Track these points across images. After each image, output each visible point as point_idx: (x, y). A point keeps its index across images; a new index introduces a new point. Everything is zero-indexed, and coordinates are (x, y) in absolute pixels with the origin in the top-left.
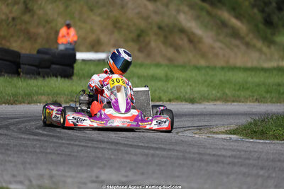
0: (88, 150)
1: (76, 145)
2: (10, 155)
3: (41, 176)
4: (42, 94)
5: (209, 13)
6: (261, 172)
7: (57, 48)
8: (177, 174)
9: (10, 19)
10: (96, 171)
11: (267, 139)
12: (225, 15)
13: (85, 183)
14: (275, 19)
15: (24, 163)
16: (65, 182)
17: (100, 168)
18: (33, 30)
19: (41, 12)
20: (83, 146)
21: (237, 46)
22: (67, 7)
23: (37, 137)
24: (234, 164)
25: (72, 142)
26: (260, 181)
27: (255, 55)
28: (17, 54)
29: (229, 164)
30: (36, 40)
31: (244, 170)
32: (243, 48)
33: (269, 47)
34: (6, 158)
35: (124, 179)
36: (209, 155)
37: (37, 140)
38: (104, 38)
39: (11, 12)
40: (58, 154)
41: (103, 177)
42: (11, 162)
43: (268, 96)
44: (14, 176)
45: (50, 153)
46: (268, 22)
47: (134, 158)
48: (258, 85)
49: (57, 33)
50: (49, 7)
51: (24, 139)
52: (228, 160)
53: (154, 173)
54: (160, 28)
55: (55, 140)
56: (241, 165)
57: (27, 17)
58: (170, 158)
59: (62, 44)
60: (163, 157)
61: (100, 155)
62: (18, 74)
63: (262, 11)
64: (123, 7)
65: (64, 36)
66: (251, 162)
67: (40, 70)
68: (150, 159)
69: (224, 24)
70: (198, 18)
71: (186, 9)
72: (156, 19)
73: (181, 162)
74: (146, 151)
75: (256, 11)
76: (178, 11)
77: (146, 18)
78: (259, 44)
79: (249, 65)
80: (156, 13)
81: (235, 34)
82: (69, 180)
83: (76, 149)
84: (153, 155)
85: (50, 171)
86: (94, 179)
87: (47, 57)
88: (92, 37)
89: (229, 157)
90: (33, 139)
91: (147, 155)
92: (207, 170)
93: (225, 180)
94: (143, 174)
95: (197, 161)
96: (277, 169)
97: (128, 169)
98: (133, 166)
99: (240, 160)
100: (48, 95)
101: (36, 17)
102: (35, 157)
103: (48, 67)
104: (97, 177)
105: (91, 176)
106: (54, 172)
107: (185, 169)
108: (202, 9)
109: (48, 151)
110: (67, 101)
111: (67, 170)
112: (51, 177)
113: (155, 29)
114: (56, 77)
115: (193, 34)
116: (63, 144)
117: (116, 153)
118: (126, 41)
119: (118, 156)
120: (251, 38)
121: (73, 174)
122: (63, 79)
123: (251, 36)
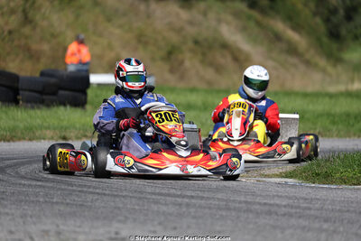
0: (105, 198)
1: (91, 193)
2: (5, 206)
3: (46, 232)
4: (48, 128)
5: (258, 24)
6: (325, 226)
7: (66, 69)
8: (218, 228)
9: (6, 33)
10: (115, 226)
11: (332, 183)
12: (280, 26)
14: (343, 32)
15: (24, 216)
17: (120, 221)
18: (34, 46)
19: (45, 23)
20: (98, 194)
21: (295, 66)
22: (77, 17)
23: (40, 183)
24: (291, 215)
25: (85, 189)
26: (323, 236)
27: (317, 76)
28: (15, 78)
29: (284, 215)
30: (38, 59)
31: (303, 222)
32: (302, 67)
33: (335, 66)
34: (2, 210)
36: (260, 204)
37: (40, 186)
39: (7, 23)
40: (67, 204)
41: (124, 233)
42: (7, 214)
43: (334, 128)
44: (11, 232)
45: (57, 203)
46: (335, 35)
47: (164, 208)
48: (320, 115)
50: (55, 18)
51: (24, 185)
52: (283, 210)
53: (189, 227)
54: (196, 42)
55: (63, 187)
56: (300, 217)
57: (27, 30)
58: (210, 208)
59: (72, 64)
60: (200, 207)
61: (121, 205)
62: (16, 102)
63: (327, 21)
64: (149, 17)
65: (73, 54)
66: (312, 212)
67: (45, 97)
68: (184, 209)
69: (278, 38)
70: (244, 29)
71: (230, 18)
72: (191, 31)
73: (224, 213)
74: (179, 200)
75: (318, 20)
76: (219, 21)
77: (179, 31)
78: (322, 62)
79: (310, 89)
80: (191, 23)
81: (292, 50)
82: (81, 237)
83: (90, 197)
84: (188, 205)
85: (58, 226)
86: (113, 236)
87: (53, 80)
88: (110, 56)
89: (285, 206)
90: (36, 186)
91: (180, 205)
92: (256, 223)
93: (280, 235)
94: (175, 228)
95: (244, 211)
96: (345, 221)
97: (156, 223)
98: (162, 219)
99: (298, 210)
100: (55, 129)
101: (38, 30)
102: (37, 208)
103: (54, 94)
104: (117, 233)
105: (109, 232)
106: (61, 227)
107: (229, 222)
108: (249, 18)
109: (55, 200)
110: (79, 135)
111: (78, 224)
112: (59, 233)
113: (190, 44)
114: (65, 105)
115: (240, 50)
116: (74, 191)
117: (141, 203)
118: (153, 59)
119: (144, 206)
120: (311, 55)
121: (87, 230)
122: (73, 109)
123: (312, 52)
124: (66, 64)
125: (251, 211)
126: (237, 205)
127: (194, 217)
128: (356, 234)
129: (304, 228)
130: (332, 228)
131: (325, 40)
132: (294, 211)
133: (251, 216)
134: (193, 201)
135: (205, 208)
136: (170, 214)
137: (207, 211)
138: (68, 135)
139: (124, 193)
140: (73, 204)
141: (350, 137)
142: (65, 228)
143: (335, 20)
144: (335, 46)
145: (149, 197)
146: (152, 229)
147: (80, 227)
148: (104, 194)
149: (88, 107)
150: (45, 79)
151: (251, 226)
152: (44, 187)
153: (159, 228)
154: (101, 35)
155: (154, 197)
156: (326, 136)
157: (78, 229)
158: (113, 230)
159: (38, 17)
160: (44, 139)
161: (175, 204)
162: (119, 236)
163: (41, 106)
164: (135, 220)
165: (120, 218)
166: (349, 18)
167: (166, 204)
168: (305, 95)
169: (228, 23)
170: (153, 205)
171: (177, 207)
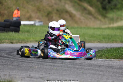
0: (26, 63)
1: (21, 61)
3: (6, 75)
4: (6, 39)
5: (78, 4)
6: (101, 73)
7: (13, 19)
8: (64, 74)
10: (29, 73)
12: (86, 5)
13: (24, 78)
14: (107, 7)
16: (15, 77)
17: (31, 71)
18: (2, 12)
19: (6, 4)
20: (23, 62)
21: (90, 18)
22: (17, 1)
23: (3, 58)
24: (89, 69)
25: (19, 60)
26: (100, 77)
27: (98, 22)
29: (87, 69)
30: (3, 16)
31: (93, 72)
32: (93, 19)
33: (104, 18)
35: (41, 76)
37: (4, 59)
38: (33, 15)
40: (13, 65)
41: (32, 75)
43: (104, 40)
45: (9, 65)
46: (104, 8)
47: (46, 67)
48: (100, 35)
49: (13, 13)
50: (9, 2)
52: (86, 67)
53: (54, 73)
54: (57, 10)
55: (11, 59)
56: (92, 70)
60: (58, 66)
61: (31, 66)
63: (102, 3)
64: (41, 2)
67: (5, 29)
68: (53, 67)
69: (85, 9)
70: (74, 6)
71: (68, 2)
72: (56, 6)
73: (66, 68)
74: (51, 64)
75: (99, 3)
76: (65, 3)
77: (51, 6)
78: (100, 17)
79: (96, 27)
80: (56, 4)
81: (90, 13)
82: (17, 77)
83: (21, 63)
85: (9, 73)
86: (28, 76)
87: (8, 23)
88: (28, 15)
90: (2, 59)
91: (51, 66)
92: (77, 72)
93: (85, 76)
94: (49, 74)
95: (73, 68)
96: (107, 71)
97: (43, 72)
98: (45, 70)
99: (91, 68)
100: (9, 40)
101: (3, 6)
102: (2, 67)
103: (9, 28)
104: (29, 75)
105: (27, 75)
106: (11, 73)
107: (68, 71)
108: (75, 2)
109: (9, 64)
110: (17, 42)
111: (16, 72)
112: (10, 75)
113: (55, 11)
114: (12, 32)
115: (72, 13)
116: (15, 61)
117: (38, 65)
118: (42, 16)
119: (39, 66)
120: (96, 15)
121: (19, 74)
122: (15, 33)
123: (96, 14)
124: (13, 17)
125: (75, 68)
126: (71, 66)
127: (56, 70)
128: (111, 76)
129: (93, 74)
130: (103, 74)
131: (101, 10)
132: (90, 68)
133: (75, 69)
134: (56, 64)
135: (60, 67)
136: (48, 69)
137: (60, 68)
138: (13, 42)
139: (32, 62)
140: (15, 65)
141: (109, 43)
142: (12, 73)
143: (104, 3)
144: (104, 12)
145: (40, 63)
146: (42, 74)
147: (17, 73)
148: (25, 62)
149: (20, 32)
150: (6, 23)
151: (75, 73)
152: (5, 59)
153: (44, 74)
154: (25, 8)
155: (42, 63)
156: (101, 42)
157: (16, 74)
158: (28, 74)
159: (3, 2)
160: (5, 43)
161: (49, 65)
162: (30, 76)
163: (4, 32)
164: (36, 71)
165: (30, 70)
166: (109, 2)
167: (46, 65)
168: (94, 29)
169: (68, 4)
170: (42, 66)
171: (50, 66)
